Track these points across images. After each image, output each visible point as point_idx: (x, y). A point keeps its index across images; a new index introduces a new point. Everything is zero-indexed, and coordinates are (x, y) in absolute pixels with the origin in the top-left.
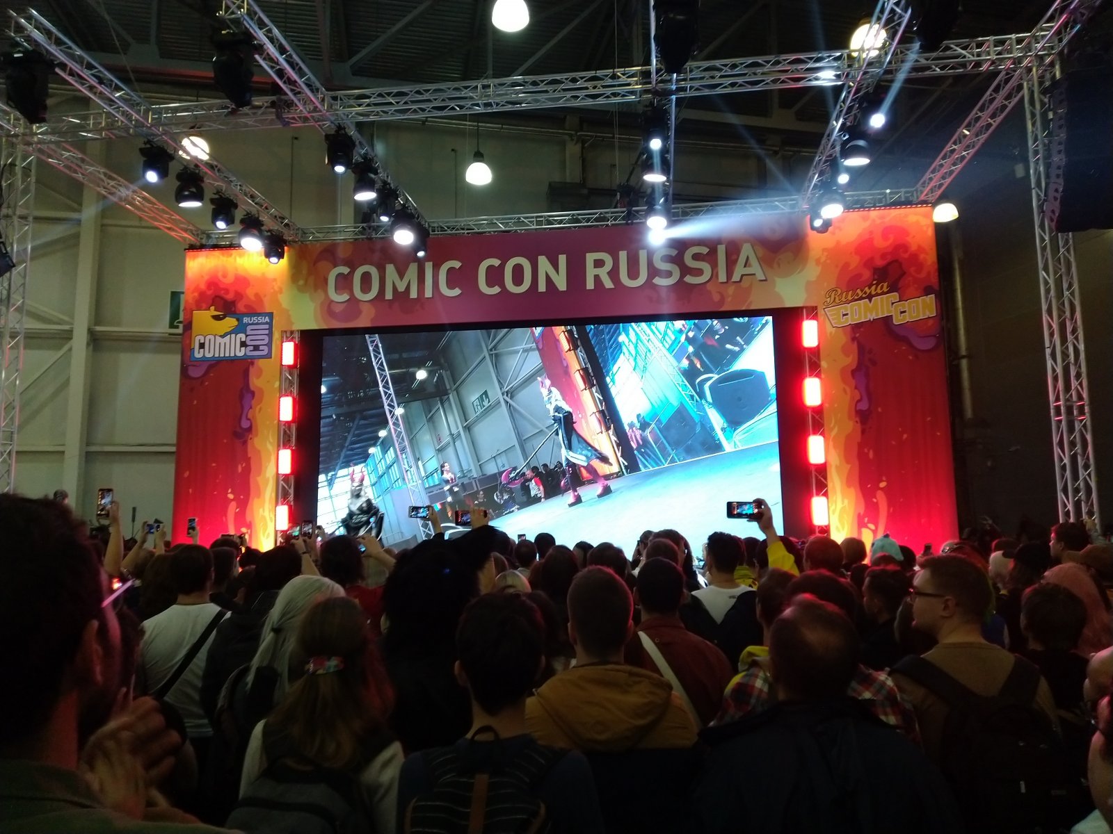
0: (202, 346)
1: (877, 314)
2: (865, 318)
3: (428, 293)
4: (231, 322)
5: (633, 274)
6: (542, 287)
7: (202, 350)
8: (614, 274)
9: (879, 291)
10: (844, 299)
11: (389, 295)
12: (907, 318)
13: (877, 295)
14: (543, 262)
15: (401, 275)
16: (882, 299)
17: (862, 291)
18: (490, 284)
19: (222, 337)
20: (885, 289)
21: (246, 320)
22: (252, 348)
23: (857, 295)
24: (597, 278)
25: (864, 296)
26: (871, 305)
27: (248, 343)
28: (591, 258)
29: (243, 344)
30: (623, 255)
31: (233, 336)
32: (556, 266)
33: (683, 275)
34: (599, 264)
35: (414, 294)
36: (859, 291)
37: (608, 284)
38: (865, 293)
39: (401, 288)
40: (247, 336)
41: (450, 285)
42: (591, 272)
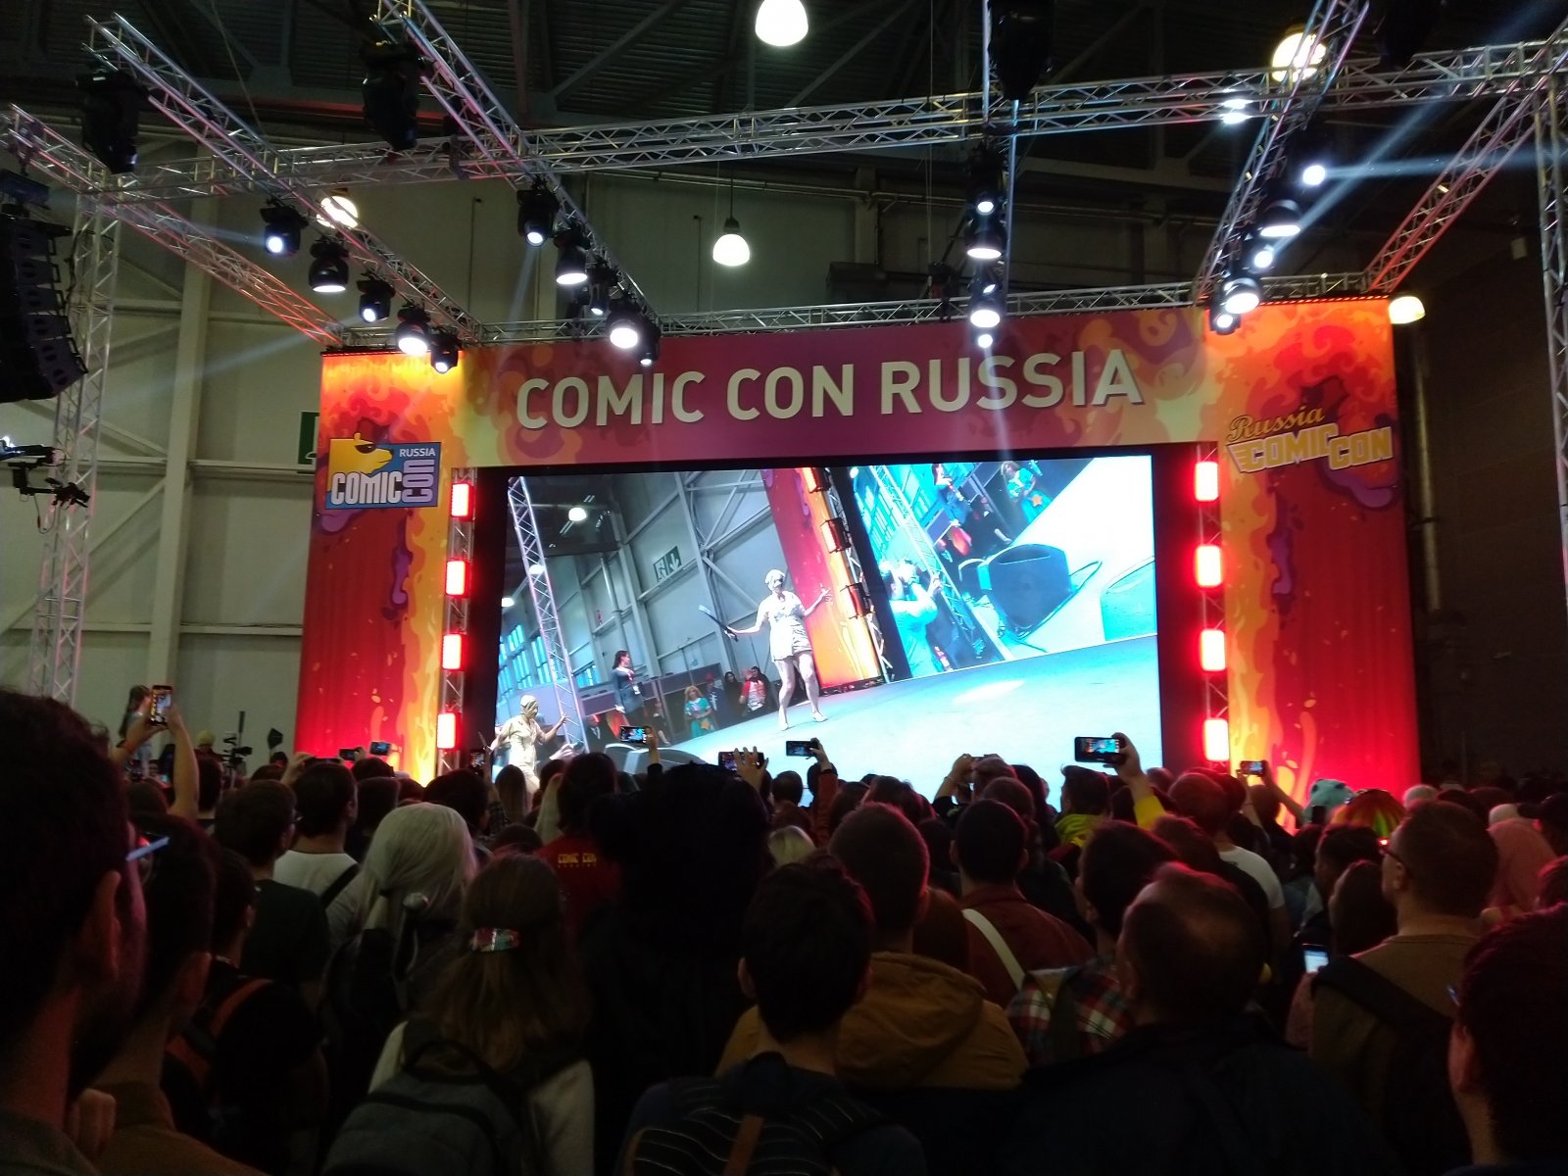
0: (342, 488)
1: (1305, 455)
2: (1289, 459)
3: (657, 417)
4: (381, 455)
5: (949, 392)
6: (818, 411)
7: (342, 494)
8: (921, 392)
9: (1309, 421)
10: (1256, 432)
11: (602, 420)
12: (1349, 461)
13: (1306, 426)
14: (820, 374)
15: (620, 392)
16: (1313, 432)
17: (1284, 420)
18: (744, 405)
19: (370, 475)
20: (1318, 419)
21: (403, 452)
22: (410, 492)
23: (1277, 426)
24: (897, 398)
25: (1287, 427)
26: (1296, 441)
27: (405, 485)
28: (888, 369)
29: (399, 486)
30: (935, 366)
31: (385, 474)
32: (838, 380)
33: (1021, 395)
34: (900, 377)
35: (636, 419)
36: (1279, 420)
37: (913, 406)
38: (1289, 423)
39: (619, 410)
40: (404, 474)
41: (688, 407)
42: (888, 389)
